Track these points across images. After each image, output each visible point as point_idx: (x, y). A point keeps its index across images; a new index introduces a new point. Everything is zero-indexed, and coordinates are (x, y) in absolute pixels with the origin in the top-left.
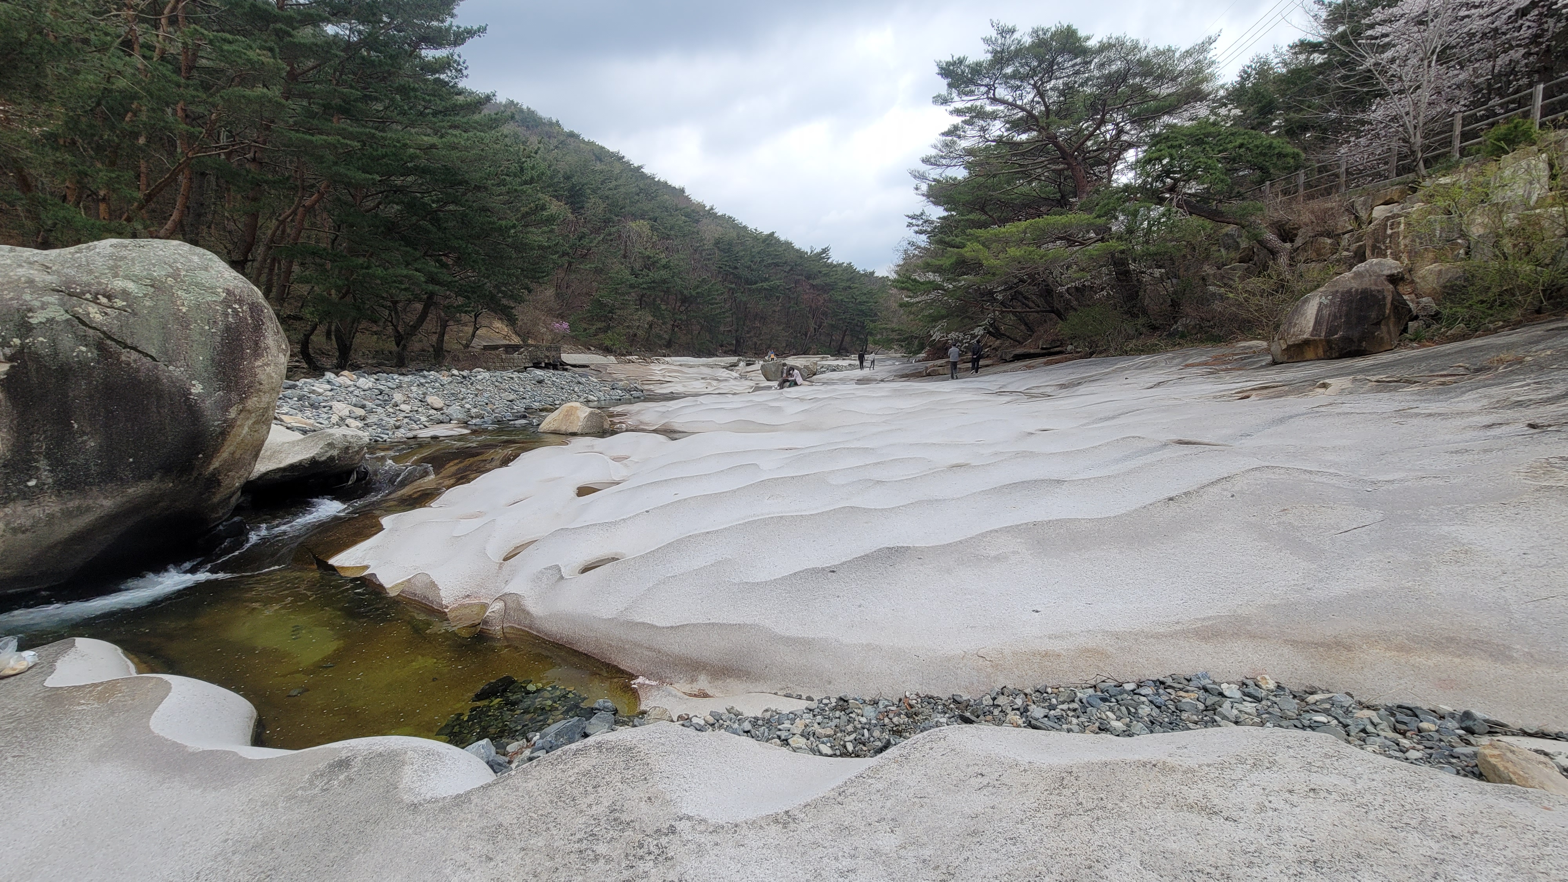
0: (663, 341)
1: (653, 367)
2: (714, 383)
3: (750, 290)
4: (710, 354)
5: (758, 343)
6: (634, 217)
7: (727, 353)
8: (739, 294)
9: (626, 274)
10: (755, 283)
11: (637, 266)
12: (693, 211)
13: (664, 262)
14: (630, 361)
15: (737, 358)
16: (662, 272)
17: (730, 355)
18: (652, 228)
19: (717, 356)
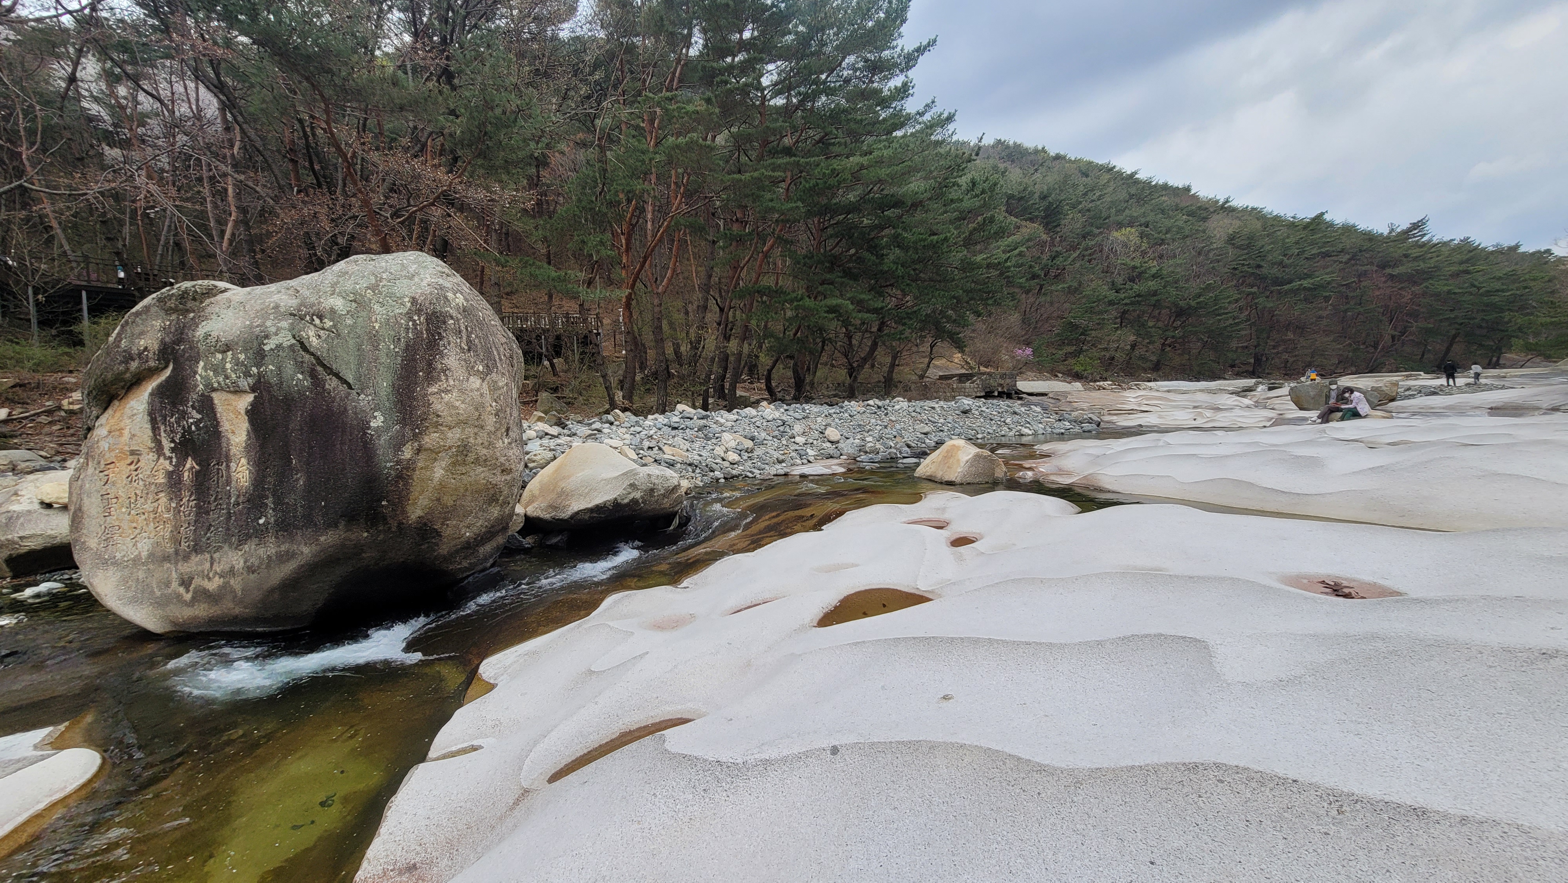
0: (1148, 364)
1: (1127, 393)
2: (1209, 413)
3: (1279, 292)
4: (1213, 376)
5: (1291, 360)
6: (1120, 226)
7: (1239, 375)
8: (1261, 300)
9: (1105, 291)
10: (1290, 282)
11: (1119, 280)
12: (1200, 208)
13: (1154, 271)
14: (1100, 388)
15: (1254, 381)
16: (1150, 283)
17: (1245, 377)
18: (1142, 236)
19: (1225, 379)
